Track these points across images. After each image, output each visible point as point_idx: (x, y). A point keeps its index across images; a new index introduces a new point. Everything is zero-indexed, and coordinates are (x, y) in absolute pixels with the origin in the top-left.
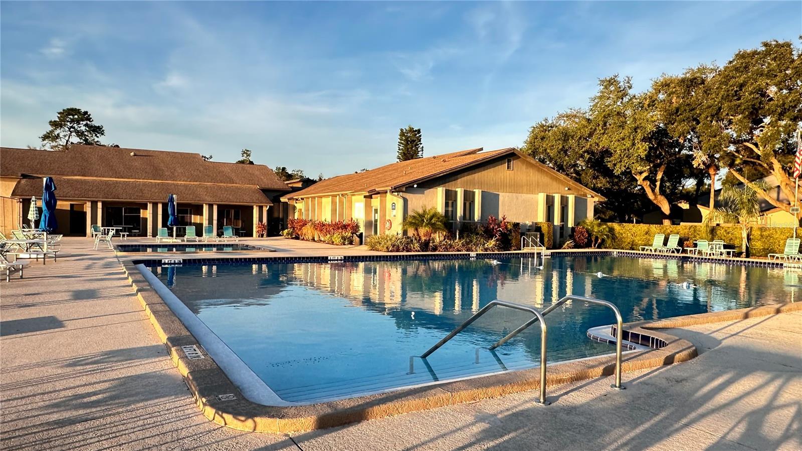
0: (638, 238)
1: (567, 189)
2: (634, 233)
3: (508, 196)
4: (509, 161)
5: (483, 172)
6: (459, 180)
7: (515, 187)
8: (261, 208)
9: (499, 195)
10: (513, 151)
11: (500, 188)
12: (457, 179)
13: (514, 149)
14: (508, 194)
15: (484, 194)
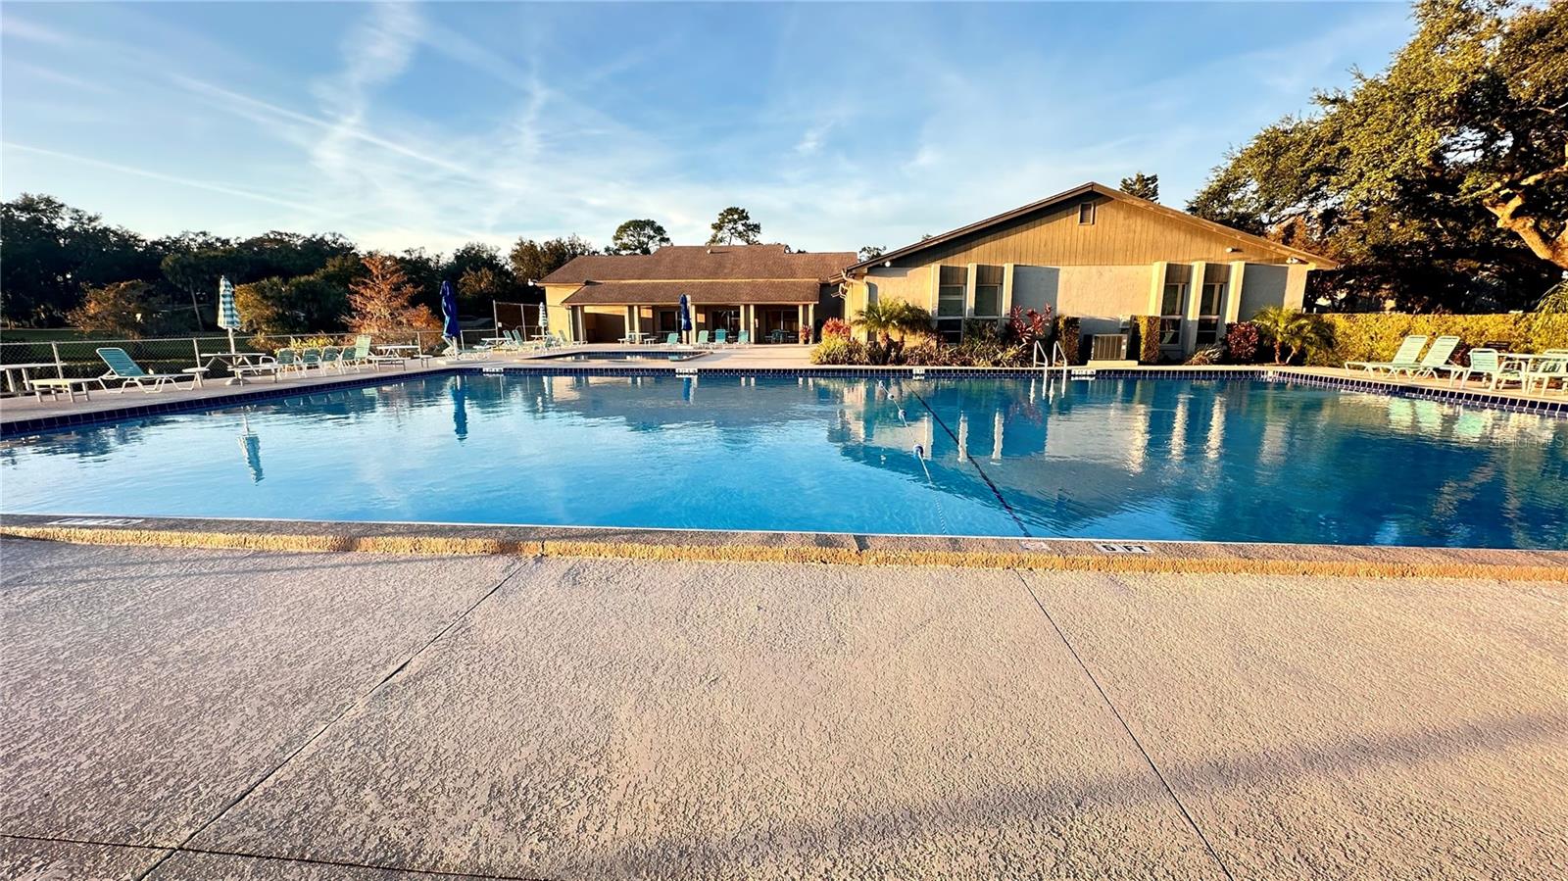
0: (1383, 344)
1: (1230, 250)
2: (1376, 334)
3: (1080, 272)
4: (1085, 209)
5: (1025, 233)
6: (975, 250)
7: (1099, 255)
8: (806, 307)
9: (1059, 270)
10: (1090, 189)
11: (1060, 258)
12: (971, 249)
13: (1093, 185)
14: (1078, 268)
15: (1018, 271)
